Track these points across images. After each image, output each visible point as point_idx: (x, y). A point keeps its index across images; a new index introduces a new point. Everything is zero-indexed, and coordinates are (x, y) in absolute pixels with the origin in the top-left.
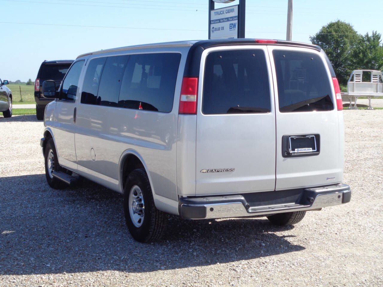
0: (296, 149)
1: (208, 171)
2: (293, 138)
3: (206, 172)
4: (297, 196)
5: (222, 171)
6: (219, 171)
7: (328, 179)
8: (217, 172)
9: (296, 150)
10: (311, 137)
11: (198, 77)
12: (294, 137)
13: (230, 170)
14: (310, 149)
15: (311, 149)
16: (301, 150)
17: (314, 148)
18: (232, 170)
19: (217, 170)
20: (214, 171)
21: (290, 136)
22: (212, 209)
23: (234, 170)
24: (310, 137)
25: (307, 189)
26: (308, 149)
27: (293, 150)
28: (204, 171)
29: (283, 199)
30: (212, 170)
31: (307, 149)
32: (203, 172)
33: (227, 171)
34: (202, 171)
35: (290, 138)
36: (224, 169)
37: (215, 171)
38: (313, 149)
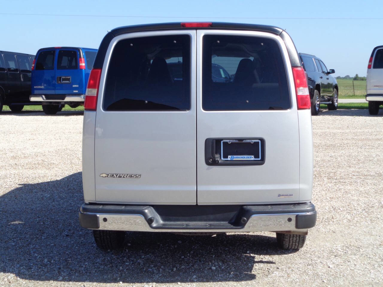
0: (229, 156)
1: (108, 175)
2: (227, 143)
3: (106, 177)
4: (232, 214)
5: (125, 176)
6: (121, 177)
7: (279, 195)
8: (119, 177)
9: (229, 158)
10: (255, 143)
11: (101, 68)
12: (229, 141)
13: (135, 176)
14: (251, 157)
15: (253, 156)
16: (237, 158)
17: (257, 156)
18: (137, 176)
19: (118, 175)
20: (115, 177)
21: (221, 139)
22: (105, 220)
23: (139, 177)
24: (252, 142)
25: (245, 207)
26: (248, 156)
27: (225, 156)
28: (104, 175)
29: (212, 217)
30: (113, 175)
31: (246, 156)
32: (103, 177)
33: (132, 177)
34: (101, 175)
35: (222, 142)
36: (127, 175)
37: (117, 176)
38: (255, 157)
